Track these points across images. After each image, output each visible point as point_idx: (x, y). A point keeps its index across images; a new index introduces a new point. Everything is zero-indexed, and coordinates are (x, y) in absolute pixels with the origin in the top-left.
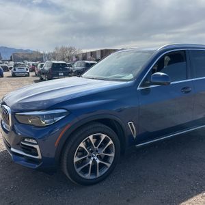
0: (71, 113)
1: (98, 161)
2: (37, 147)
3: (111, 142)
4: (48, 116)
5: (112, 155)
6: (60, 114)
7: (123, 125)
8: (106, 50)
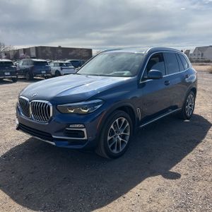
0: (105, 102)
1: (120, 139)
2: (84, 130)
3: (128, 124)
4: (90, 106)
5: (128, 134)
6: (98, 104)
7: (135, 110)
8: (41, 47)
